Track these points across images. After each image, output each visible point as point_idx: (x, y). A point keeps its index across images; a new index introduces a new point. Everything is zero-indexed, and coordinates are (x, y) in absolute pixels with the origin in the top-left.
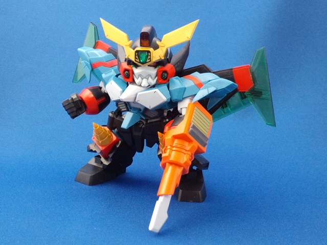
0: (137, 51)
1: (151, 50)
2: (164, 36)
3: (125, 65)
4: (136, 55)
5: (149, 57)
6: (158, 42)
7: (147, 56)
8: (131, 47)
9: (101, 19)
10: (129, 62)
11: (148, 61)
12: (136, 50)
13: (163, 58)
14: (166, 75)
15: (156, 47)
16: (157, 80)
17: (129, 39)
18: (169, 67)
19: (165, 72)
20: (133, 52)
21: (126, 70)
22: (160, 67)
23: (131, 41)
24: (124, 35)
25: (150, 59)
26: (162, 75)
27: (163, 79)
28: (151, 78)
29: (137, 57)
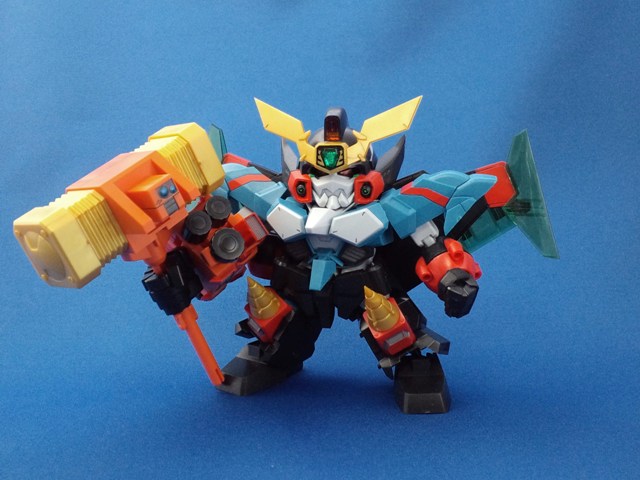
0: (320, 148)
1: (343, 145)
2: (366, 122)
3: (298, 175)
4: (318, 154)
5: (341, 157)
6: (355, 133)
7: (337, 156)
8: (308, 142)
9: (256, 99)
10: (306, 168)
11: (339, 163)
12: (317, 146)
13: (364, 160)
14: (368, 189)
15: (352, 141)
16: (354, 198)
17: (305, 129)
18: (372, 176)
19: (368, 184)
20: (314, 149)
21: (300, 182)
22: (358, 175)
23: (309, 131)
24: (297, 123)
25: (343, 160)
26: (362, 190)
27: (364, 196)
28: (345, 195)
29: (320, 157)
